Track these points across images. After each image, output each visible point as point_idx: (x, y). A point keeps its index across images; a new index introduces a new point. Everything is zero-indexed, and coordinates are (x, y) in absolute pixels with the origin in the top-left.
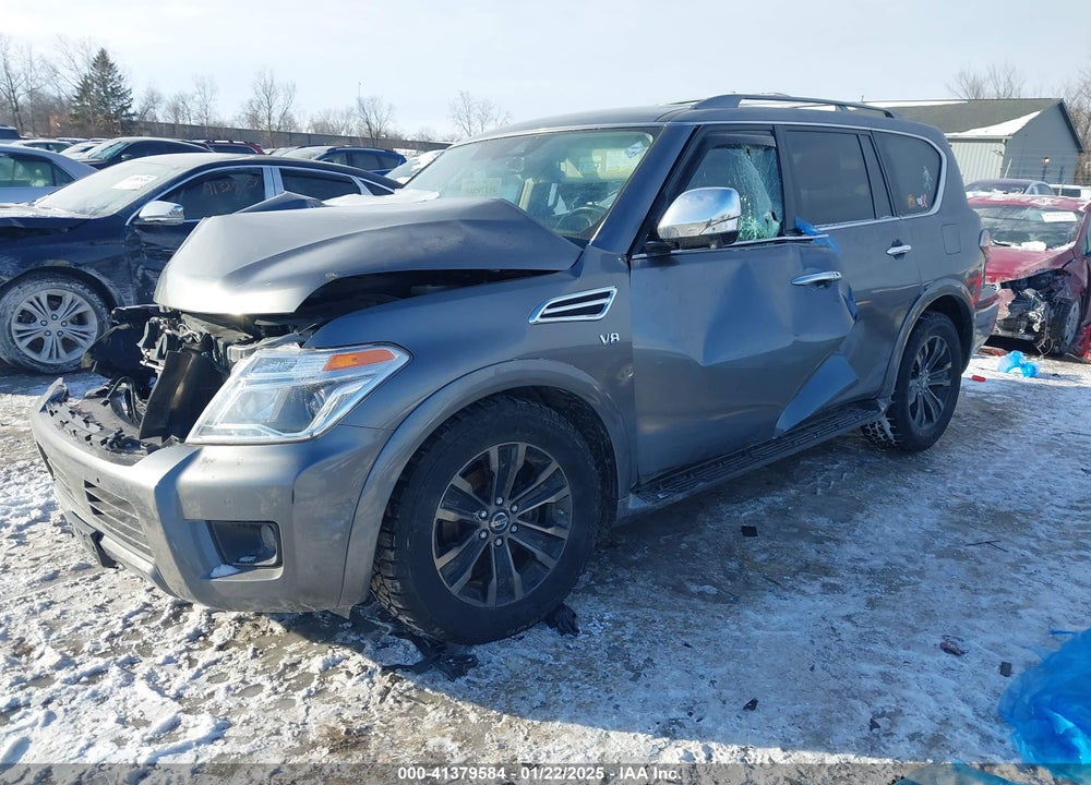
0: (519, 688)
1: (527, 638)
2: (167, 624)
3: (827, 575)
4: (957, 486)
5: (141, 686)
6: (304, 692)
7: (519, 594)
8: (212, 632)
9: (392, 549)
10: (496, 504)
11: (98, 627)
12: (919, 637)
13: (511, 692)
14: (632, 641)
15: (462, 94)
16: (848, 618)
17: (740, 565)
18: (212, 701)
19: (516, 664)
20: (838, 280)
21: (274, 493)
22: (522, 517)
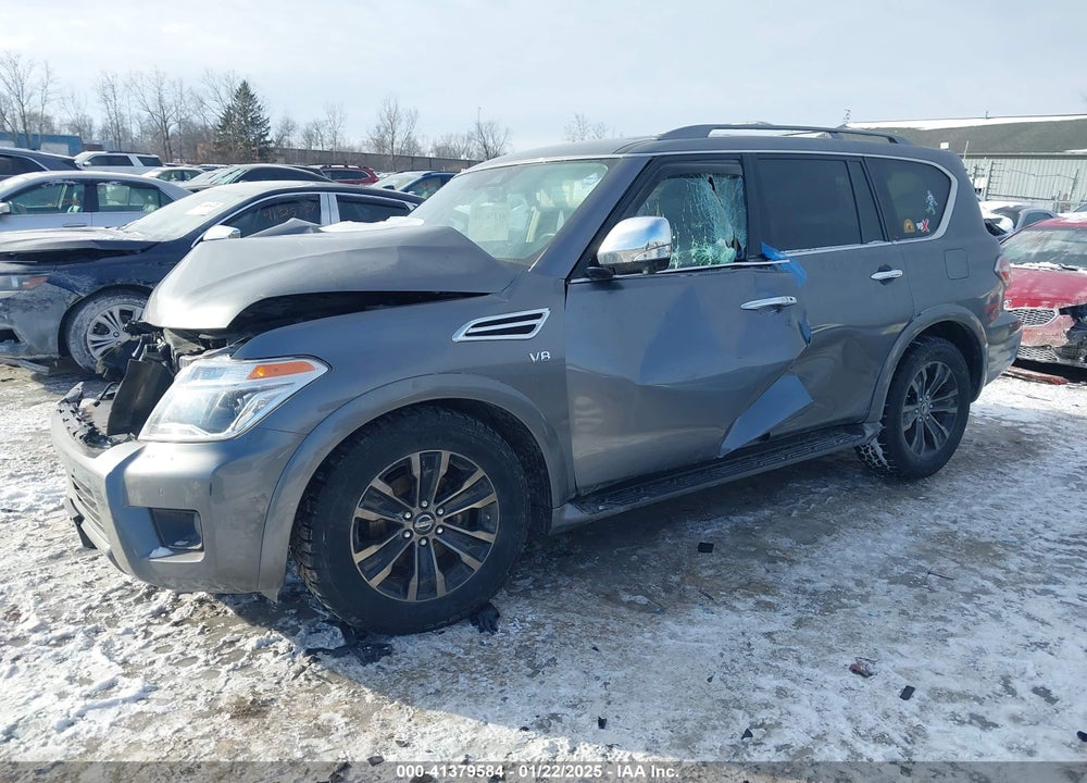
0: (421, 676)
1: (447, 633)
2: (139, 601)
3: (765, 593)
4: (945, 515)
5: (96, 651)
6: (231, 665)
7: (441, 591)
8: (174, 610)
9: (309, 542)
10: (421, 507)
11: (81, 600)
12: (832, 657)
13: (413, 679)
14: (544, 641)
15: (577, 117)
16: (769, 635)
17: (682, 579)
18: (151, 668)
19: (428, 655)
20: (793, 304)
21: (196, 485)
22: (449, 520)
